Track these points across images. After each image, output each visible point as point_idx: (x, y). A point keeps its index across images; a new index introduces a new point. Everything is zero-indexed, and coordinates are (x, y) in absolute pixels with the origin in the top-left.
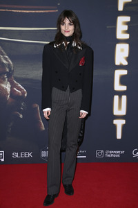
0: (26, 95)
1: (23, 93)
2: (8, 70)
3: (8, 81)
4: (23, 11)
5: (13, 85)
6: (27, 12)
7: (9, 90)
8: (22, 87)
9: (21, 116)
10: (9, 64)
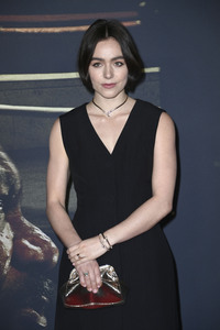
0: (56, 258)
1: (49, 253)
2: (5, 191)
3: (6, 219)
4: (44, 30)
5: (20, 232)
6: (57, 30)
7: (8, 245)
8: (44, 236)
9: (43, 321)
10: (9, 175)
